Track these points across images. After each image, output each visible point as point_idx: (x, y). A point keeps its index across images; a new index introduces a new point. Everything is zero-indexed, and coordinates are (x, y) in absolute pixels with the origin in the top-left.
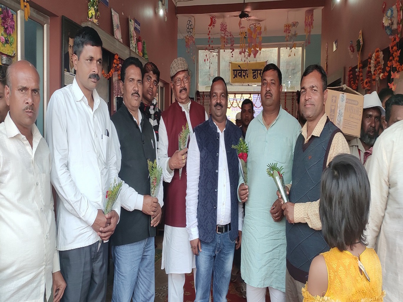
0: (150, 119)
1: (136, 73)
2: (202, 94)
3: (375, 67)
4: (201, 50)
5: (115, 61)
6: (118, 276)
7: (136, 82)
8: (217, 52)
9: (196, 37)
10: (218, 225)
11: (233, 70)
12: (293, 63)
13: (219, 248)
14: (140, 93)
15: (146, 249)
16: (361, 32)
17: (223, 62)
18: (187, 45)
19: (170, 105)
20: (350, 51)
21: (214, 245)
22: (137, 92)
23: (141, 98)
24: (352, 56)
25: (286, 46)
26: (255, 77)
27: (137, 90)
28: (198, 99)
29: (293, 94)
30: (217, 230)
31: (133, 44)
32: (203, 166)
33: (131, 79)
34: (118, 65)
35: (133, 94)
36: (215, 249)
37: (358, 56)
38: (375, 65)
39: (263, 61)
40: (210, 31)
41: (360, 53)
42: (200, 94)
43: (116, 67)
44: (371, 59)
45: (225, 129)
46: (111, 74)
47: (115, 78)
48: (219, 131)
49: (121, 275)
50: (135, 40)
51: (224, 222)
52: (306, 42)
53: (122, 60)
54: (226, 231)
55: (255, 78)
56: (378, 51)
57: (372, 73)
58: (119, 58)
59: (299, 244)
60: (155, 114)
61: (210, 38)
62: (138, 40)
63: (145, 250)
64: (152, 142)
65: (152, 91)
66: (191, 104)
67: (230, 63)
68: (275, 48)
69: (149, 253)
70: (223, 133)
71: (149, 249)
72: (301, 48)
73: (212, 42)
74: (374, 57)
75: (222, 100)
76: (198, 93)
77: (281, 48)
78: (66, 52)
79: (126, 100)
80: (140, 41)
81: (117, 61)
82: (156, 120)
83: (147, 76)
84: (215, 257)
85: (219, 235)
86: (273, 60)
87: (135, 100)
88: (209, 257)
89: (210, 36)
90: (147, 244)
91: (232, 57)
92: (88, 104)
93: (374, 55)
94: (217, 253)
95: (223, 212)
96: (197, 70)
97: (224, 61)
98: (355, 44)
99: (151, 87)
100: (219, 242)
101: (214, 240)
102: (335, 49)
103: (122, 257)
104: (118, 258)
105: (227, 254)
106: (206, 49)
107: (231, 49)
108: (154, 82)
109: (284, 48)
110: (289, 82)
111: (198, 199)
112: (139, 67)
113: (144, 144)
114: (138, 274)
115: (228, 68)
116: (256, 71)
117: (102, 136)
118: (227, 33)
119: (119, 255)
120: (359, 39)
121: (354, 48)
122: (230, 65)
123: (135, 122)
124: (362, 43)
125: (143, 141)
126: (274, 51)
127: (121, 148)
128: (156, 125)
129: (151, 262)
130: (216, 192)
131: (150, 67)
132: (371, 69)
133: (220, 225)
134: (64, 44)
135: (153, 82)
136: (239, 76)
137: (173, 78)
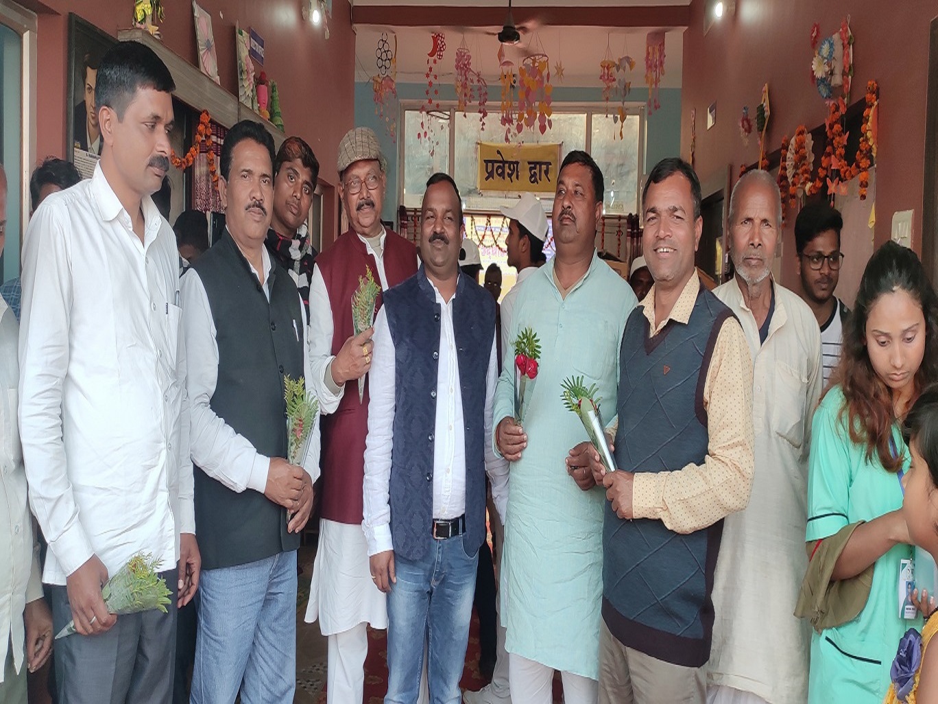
0: (290, 270)
1: (258, 158)
2: (413, 213)
3: (796, 167)
4: (410, 112)
5: (201, 127)
6: (206, 641)
7: (256, 178)
8: (447, 117)
9: (399, 79)
10: (438, 520)
11: (485, 161)
12: (621, 152)
13: (440, 573)
14: (267, 205)
15: (275, 578)
16: (766, 88)
17: (462, 139)
18: (378, 98)
19: (336, 238)
20: (742, 130)
21: (429, 566)
22: (260, 203)
23: (268, 218)
24: (746, 142)
25: (606, 111)
26: (534, 179)
27: (258, 199)
28: (403, 226)
29: (619, 220)
30: (435, 530)
31: (246, 90)
32: (401, 382)
33: (246, 173)
34: (207, 137)
35: (249, 207)
36: (431, 575)
37: (759, 142)
38: (796, 164)
39: (554, 144)
40: (431, 69)
41: (763, 135)
42: (408, 213)
43: (203, 141)
44: (787, 150)
45: (454, 297)
46: (191, 158)
47: (200, 170)
48: (440, 299)
49: (212, 639)
50: (252, 79)
51: (450, 512)
52: (649, 105)
53: (218, 125)
54: (455, 533)
55: (535, 181)
56: (801, 133)
57: (789, 180)
58: (212, 121)
59: (638, 565)
60: (302, 260)
61: (430, 84)
62: (260, 81)
63: (275, 580)
64: (295, 326)
65: (299, 205)
66: (386, 239)
67: (479, 144)
68: (581, 115)
69: (282, 588)
70: (450, 305)
71: (282, 578)
72: (638, 117)
73: (436, 92)
74: (794, 144)
75: (447, 226)
76: (402, 211)
77: (594, 116)
78: (78, 103)
79: (232, 222)
80: (263, 84)
81: (206, 127)
82: (304, 275)
83: (288, 169)
84: (430, 593)
85: (440, 542)
86: (576, 142)
87: (255, 221)
88: (416, 594)
89: (431, 78)
90: (278, 568)
91: (483, 129)
92: (131, 229)
93: (793, 141)
94: (434, 584)
95: (447, 490)
96: (402, 157)
97: (465, 139)
98: (753, 115)
99: (296, 196)
100: (440, 560)
101: (427, 554)
102: (710, 123)
103: (216, 596)
104: (206, 599)
105: (458, 587)
106: (421, 109)
107: (480, 112)
108: (305, 185)
109: (600, 115)
110: (612, 194)
111: (392, 458)
112: (264, 144)
113: (274, 330)
114: (255, 636)
115: (474, 155)
116: (538, 166)
117: (167, 308)
118: (472, 75)
119: (209, 591)
120: (762, 103)
121: (751, 123)
122: (477, 149)
123: (253, 276)
124: (767, 114)
125: (273, 324)
126: (577, 121)
127: (217, 338)
128: (306, 287)
129: (288, 608)
130: (431, 441)
131: (295, 148)
132: (787, 171)
133: (442, 520)
134: (73, 81)
135: (302, 185)
136: (499, 175)
137: (343, 173)
